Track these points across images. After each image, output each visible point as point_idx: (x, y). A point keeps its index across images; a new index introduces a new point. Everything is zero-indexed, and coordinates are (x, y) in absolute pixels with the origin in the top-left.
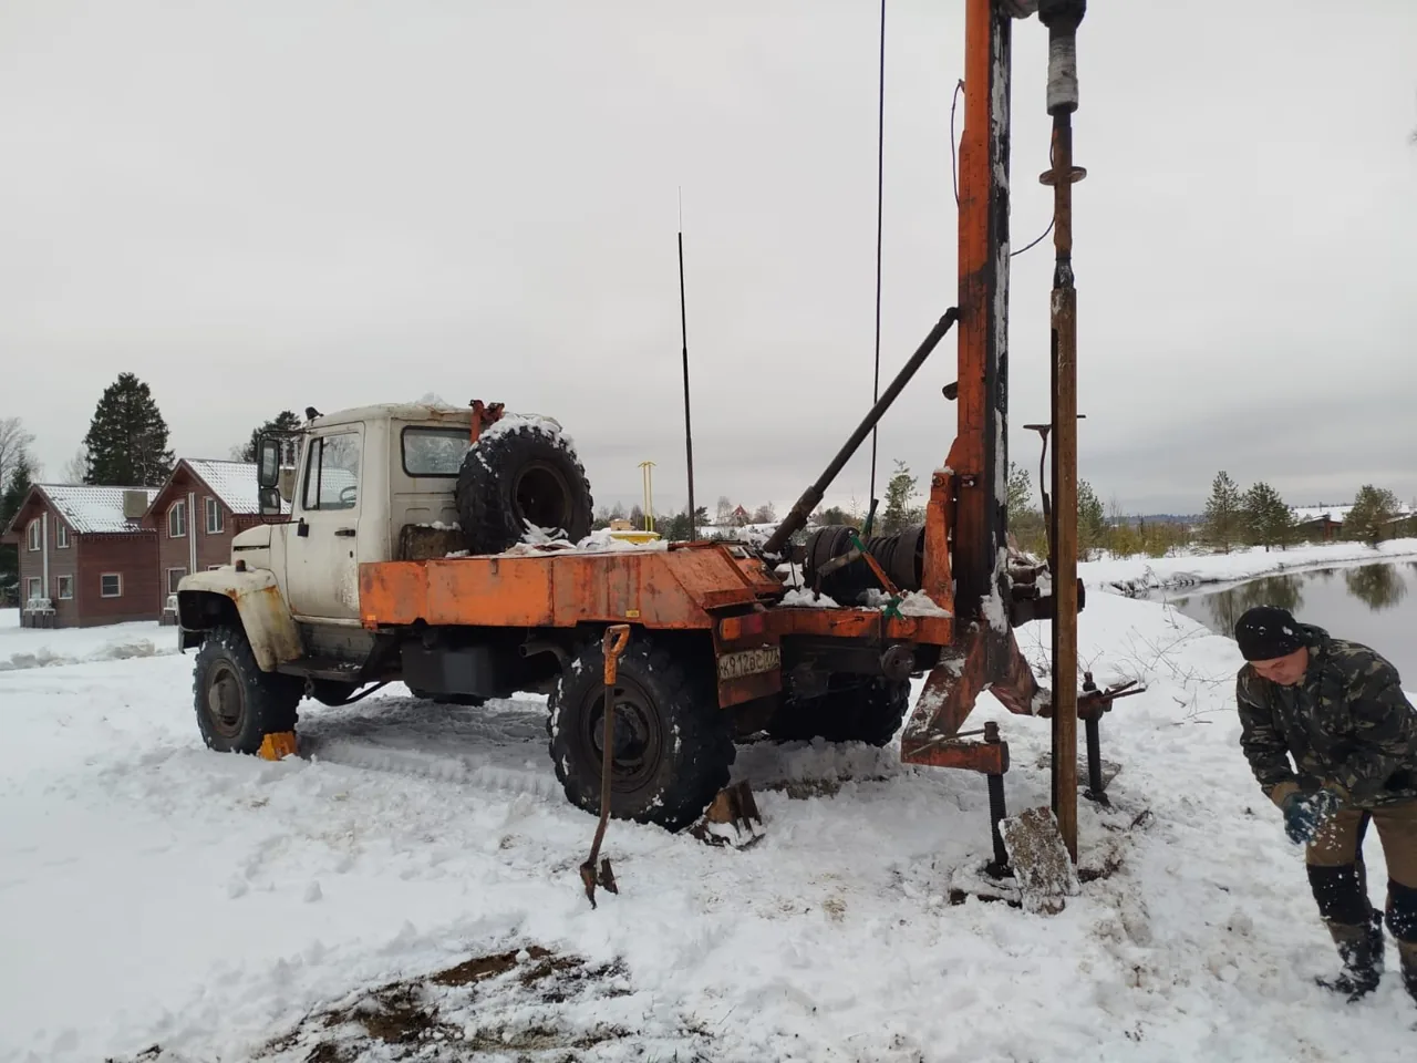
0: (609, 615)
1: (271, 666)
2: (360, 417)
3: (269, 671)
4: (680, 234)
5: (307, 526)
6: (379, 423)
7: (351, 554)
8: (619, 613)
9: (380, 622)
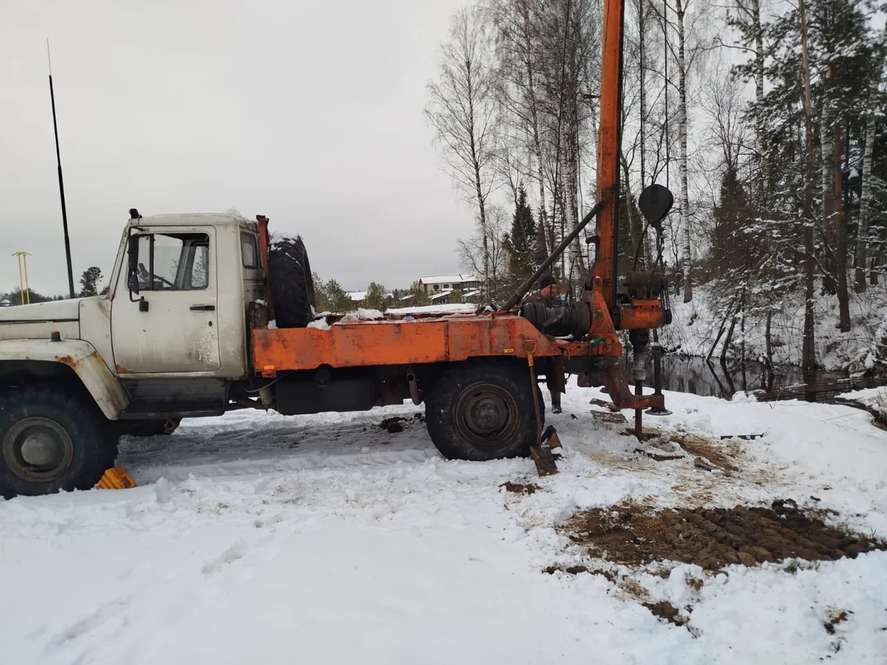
0: (491, 352)
1: (117, 416)
2: (210, 222)
3: (116, 419)
4: (50, 77)
5: (147, 303)
6: (231, 229)
7: (210, 324)
8: (499, 351)
9: (278, 370)
